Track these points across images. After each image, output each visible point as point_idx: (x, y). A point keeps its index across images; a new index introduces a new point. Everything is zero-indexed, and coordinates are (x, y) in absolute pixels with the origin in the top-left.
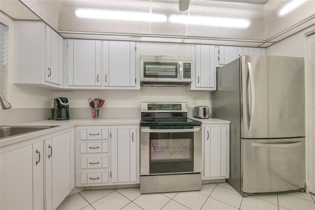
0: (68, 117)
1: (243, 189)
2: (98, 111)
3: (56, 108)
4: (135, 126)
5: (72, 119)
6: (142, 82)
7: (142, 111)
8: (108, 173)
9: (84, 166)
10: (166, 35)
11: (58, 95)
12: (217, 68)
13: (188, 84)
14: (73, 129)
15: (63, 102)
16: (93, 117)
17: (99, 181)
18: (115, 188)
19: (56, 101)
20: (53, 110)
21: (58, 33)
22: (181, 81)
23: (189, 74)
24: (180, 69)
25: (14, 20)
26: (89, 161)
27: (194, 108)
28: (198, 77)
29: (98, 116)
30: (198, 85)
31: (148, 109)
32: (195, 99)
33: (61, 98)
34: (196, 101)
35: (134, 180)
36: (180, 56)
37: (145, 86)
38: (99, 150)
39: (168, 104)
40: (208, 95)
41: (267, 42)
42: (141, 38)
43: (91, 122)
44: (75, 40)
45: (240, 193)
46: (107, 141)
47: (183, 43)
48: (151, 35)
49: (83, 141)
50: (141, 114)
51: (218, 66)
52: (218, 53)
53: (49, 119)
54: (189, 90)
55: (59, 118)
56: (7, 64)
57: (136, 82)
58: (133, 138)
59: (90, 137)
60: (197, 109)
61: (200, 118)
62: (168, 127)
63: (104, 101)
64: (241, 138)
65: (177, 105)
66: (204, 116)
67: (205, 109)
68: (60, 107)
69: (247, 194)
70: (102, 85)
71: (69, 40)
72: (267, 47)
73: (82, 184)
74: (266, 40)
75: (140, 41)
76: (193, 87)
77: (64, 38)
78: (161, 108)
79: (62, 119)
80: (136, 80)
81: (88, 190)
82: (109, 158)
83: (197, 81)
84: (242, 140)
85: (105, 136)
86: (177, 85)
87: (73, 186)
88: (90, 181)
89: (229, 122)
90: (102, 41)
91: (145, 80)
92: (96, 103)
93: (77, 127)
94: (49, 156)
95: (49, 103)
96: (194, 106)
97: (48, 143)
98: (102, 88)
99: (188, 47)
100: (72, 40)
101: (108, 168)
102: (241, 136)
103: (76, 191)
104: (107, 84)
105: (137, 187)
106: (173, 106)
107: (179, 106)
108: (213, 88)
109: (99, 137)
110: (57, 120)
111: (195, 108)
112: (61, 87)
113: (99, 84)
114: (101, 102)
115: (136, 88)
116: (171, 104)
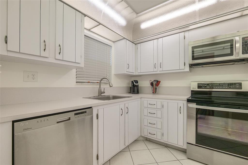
0: (138, 92)
2: (156, 89)
3: (132, 86)
4: (182, 101)
5: (141, 93)
6: (191, 64)
7: (192, 89)
8: (161, 133)
9: (146, 124)
10: (217, 16)
11: (133, 79)
14: (140, 99)
15: (135, 83)
16: (153, 92)
17: (155, 136)
18: (167, 146)
19: (132, 82)
20: (131, 88)
21: (132, 42)
22: (238, 58)
24: (236, 45)
25: (114, 42)
26: (149, 122)
29: (156, 92)
31: (198, 88)
33: (134, 81)
35: (182, 144)
36: (238, 31)
37: (194, 67)
38: (155, 115)
39: (221, 83)
42: (189, 27)
43: (151, 96)
44: (141, 44)
46: (160, 110)
47: (242, 16)
48: (199, 21)
49: (145, 108)
50: (191, 92)
53: (129, 93)
55: (133, 92)
56: (112, 65)
57: (185, 65)
58: (180, 111)
59: (149, 106)
62: (218, 106)
63: (160, 82)
65: (235, 84)
68: (134, 86)
70: (158, 70)
71: (138, 44)
73: (145, 135)
75: (189, 30)
77: (136, 44)
78: (213, 87)
79: (135, 93)
80: (185, 63)
81: (148, 141)
82: (161, 122)
85: (159, 106)
87: (140, 135)
88: (149, 135)
90: (158, 39)
91: (193, 62)
92: (154, 83)
93: (142, 98)
94: (127, 113)
95: (129, 84)
97: (127, 105)
98: (158, 72)
100: (140, 44)
101: (161, 129)
103: (141, 139)
104: (161, 69)
105: (184, 151)
106: (228, 85)
109: (155, 106)
110: (132, 94)
112: (134, 74)
113: (155, 70)
114: (158, 83)
115: (185, 70)
116: (227, 83)
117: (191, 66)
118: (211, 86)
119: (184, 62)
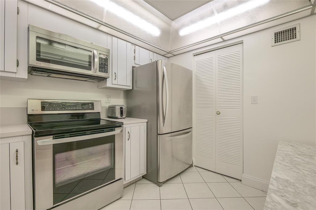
1: (159, 179)
7: (30, 112)
12: (133, 67)
13: (104, 79)
22: (95, 74)
23: (106, 69)
24: (95, 60)
27: (108, 108)
28: (115, 73)
30: (114, 82)
31: (42, 110)
32: (109, 97)
34: (109, 99)
36: (92, 43)
37: (35, 74)
39: (75, 103)
40: (122, 94)
41: (170, 53)
45: (157, 184)
47: (97, 29)
50: (28, 117)
51: (134, 65)
52: (134, 53)
54: (103, 87)
57: (18, 66)
58: (17, 159)
60: (112, 109)
61: (116, 118)
64: (158, 134)
65: (88, 104)
66: (121, 116)
67: (121, 108)
69: (162, 183)
72: (169, 57)
74: (169, 51)
75: (28, 3)
76: (109, 84)
78: (65, 108)
80: (18, 62)
83: (114, 78)
84: (158, 136)
86: (88, 79)
89: (146, 120)
96: (107, 105)
99: (104, 36)
102: (157, 133)
106: (82, 105)
107: (91, 105)
108: (129, 87)
111: (110, 107)
115: (17, 76)
116: (80, 103)
117: (32, 70)
118: (62, 107)
119: (17, 60)
